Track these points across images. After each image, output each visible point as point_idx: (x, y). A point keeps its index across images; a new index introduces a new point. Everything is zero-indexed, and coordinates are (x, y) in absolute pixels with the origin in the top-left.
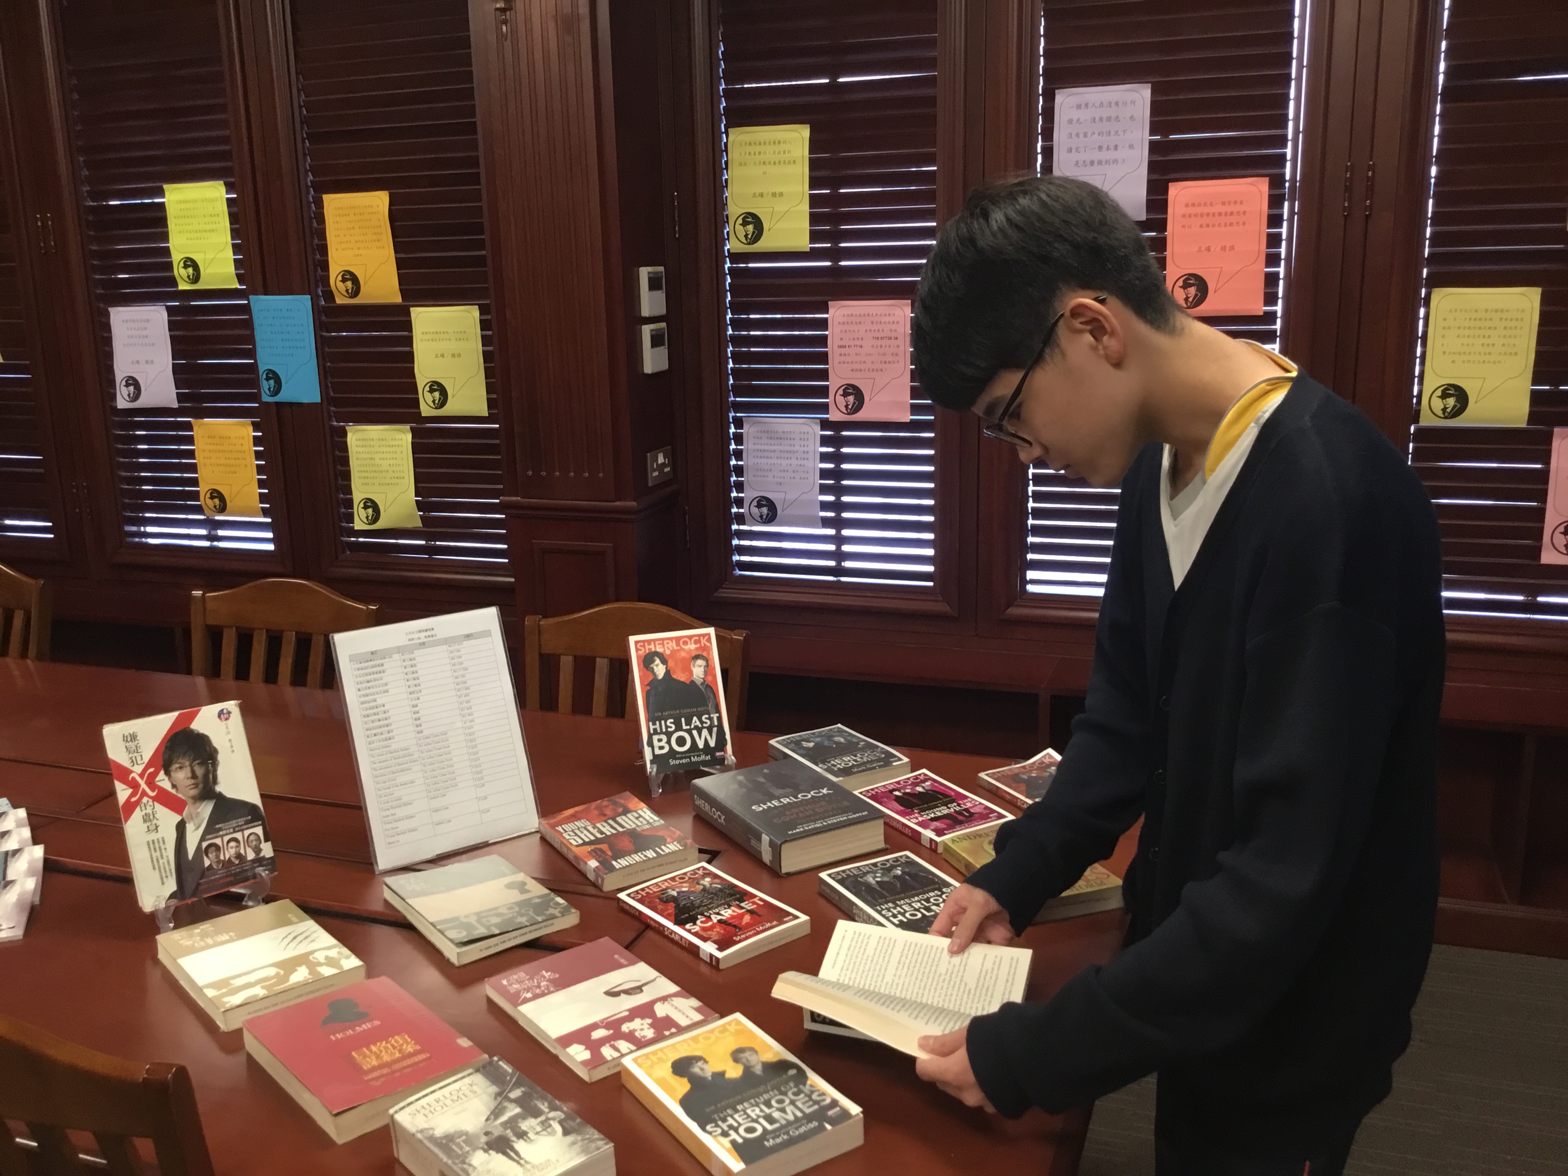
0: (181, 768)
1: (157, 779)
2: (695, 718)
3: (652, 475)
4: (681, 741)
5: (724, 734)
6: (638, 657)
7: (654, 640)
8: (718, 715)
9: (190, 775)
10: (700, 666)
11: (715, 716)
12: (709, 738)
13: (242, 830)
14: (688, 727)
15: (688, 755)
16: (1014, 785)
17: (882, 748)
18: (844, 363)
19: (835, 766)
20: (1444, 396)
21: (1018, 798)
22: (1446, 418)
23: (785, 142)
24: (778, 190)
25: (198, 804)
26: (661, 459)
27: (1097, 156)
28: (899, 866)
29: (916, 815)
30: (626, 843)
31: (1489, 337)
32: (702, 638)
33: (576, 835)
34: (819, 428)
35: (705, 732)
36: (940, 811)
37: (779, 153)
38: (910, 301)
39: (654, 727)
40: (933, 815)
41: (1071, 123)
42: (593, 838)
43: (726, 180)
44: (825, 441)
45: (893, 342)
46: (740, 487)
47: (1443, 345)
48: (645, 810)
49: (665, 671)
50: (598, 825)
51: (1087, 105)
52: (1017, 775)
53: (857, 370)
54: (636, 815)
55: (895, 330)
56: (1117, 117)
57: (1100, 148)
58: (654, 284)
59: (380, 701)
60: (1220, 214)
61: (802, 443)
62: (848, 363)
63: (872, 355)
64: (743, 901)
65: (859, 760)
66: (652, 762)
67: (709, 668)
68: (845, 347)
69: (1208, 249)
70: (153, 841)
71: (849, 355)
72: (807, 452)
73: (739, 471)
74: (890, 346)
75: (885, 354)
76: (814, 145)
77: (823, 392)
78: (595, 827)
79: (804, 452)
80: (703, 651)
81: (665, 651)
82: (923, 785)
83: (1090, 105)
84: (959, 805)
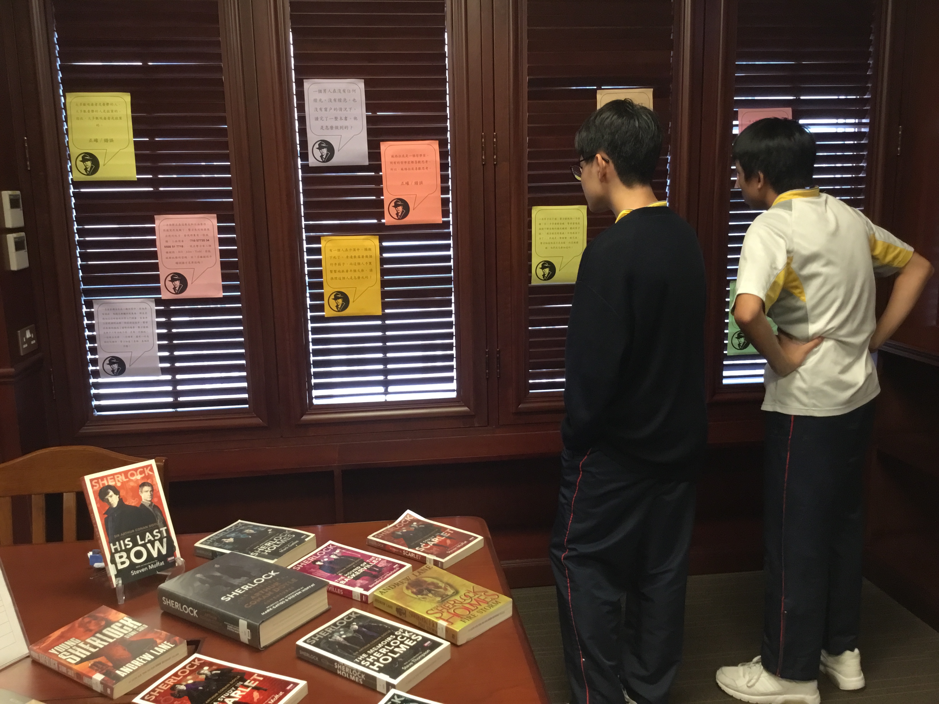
2: (148, 534)
3: (22, 346)
4: (138, 555)
5: (173, 542)
6: (94, 492)
7: (106, 477)
8: (166, 528)
10: (147, 491)
11: (163, 529)
12: (161, 548)
14: (143, 542)
15: (146, 564)
16: (395, 541)
17: (289, 531)
18: (170, 258)
19: (264, 551)
20: (543, 268)
21: (403, 550)
22: (545, 280)
23: (112, 104)
24: (109, 137)
26: (28, 335)
27: (334, 123)
28: (353, 621)
29: (342, 577)
30: (120, 652)
31: (563, 233)
32: (145, 469)
33: (71, 654)
34: (154, 304)
35: (157, 544)
36: (357, 570)
37: (108, 111)
38: (215, 215)
39: (115, 547)
40: (354, 575)
41: (316, 101)
42: (88, 654)
43: (67, 130)
44: (159, 314)
45: (205, 243)
46: (94, 351)
47: (540, 238)
48: (126, 618)
49: (118, 500)
50: (88, 640)
51: (325, 90)
52: (393, 533)
53: (180, 263)
54: (120, 625)
55: (207, 235)
56: (345, 100)
57: (336, 118)
58: (14, 204)
60: (412, 162)
61: (142, 316)
62: (173, 258)
63: (191, 252)
64: (245, 681)
65: (278, 543)
66: (116, 576)
67: (154, 492)
68: (170, 247)
69: (407, 184)
71: (173, 252)
72: (147, 322)
73: (92, 339)
74: (204, 246)
75: (200, 252)
76: (134, 108)
77: (156, 279)
78: (86, 643)
79: (144, 322)
80: (148, 479)
81: (116, 484)
82: (335, 553)
83: (327, 91)
84: (368, 563)
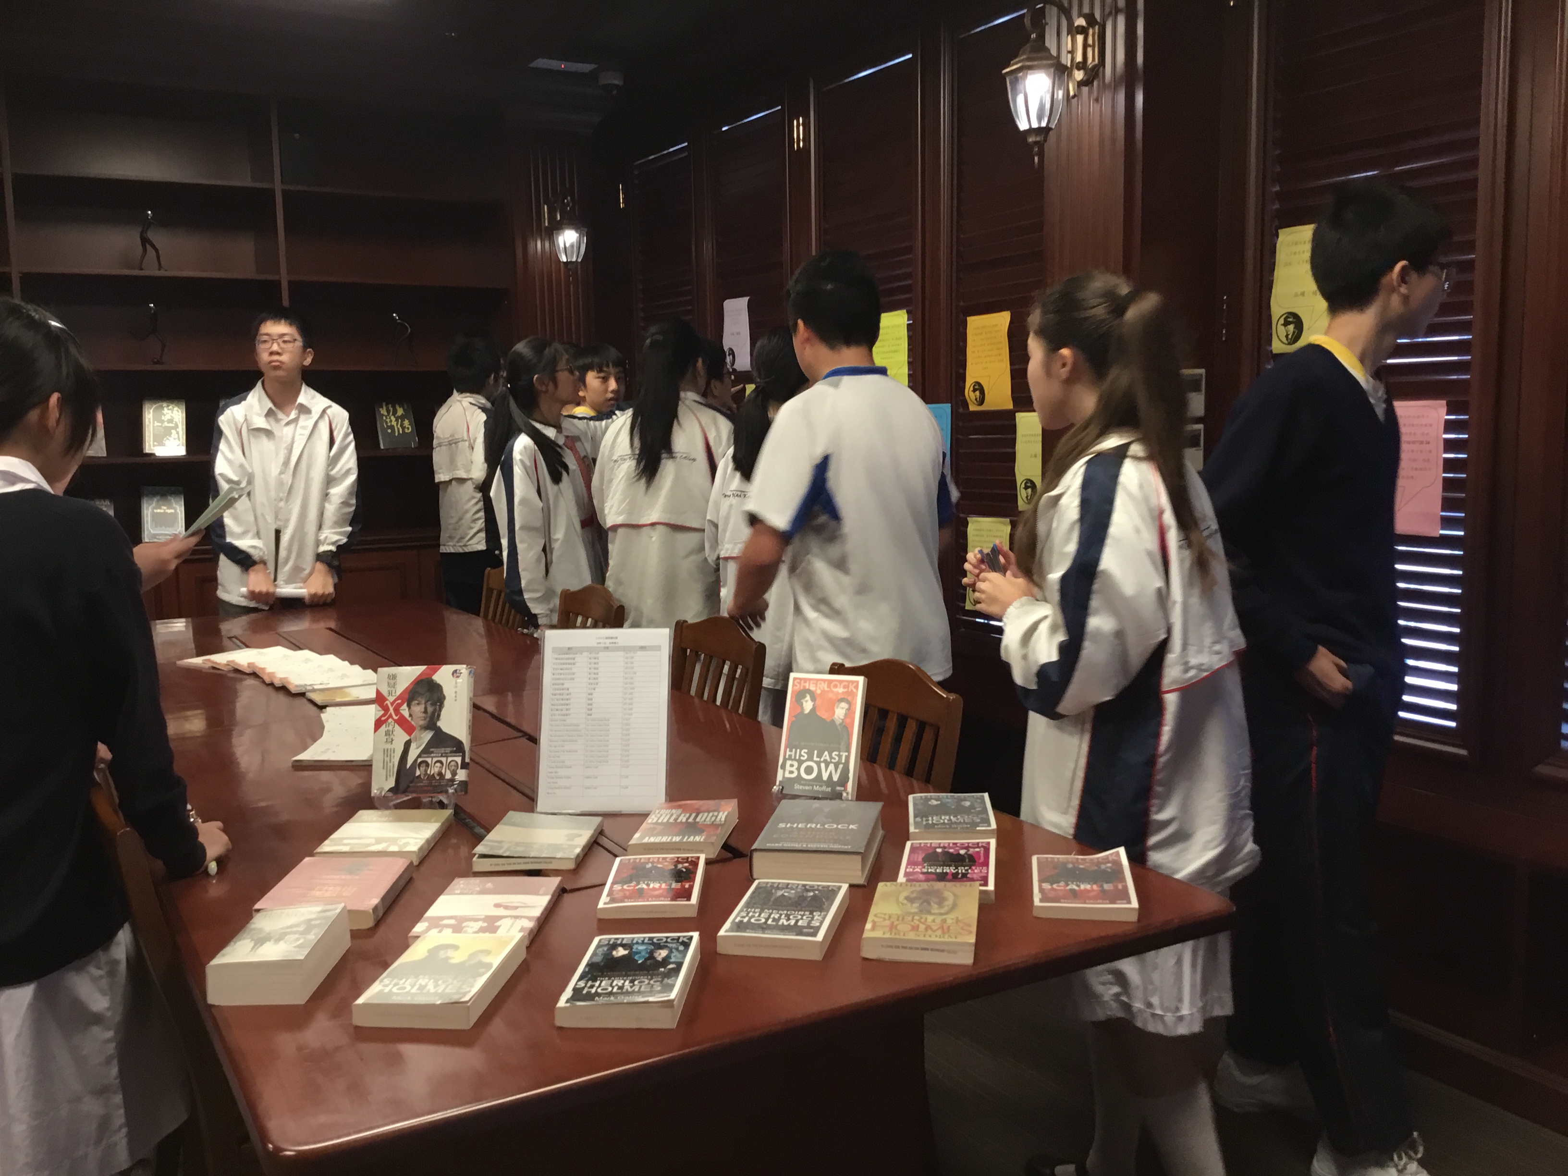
0: (418, 704)
1: (402, 708)
4: (809, 770)
5: (848, 773)
9: (423, 710)
12: (833, 772)
13: (447, 757)
15: (811, 783)
19: (927, 821)
25: (422, 731)
29: (919, 867)
32: (851, 684)
33: (659, 817)
35: (832, 767)
36: (944, 869)
38: (1444, 402)
40: (931, 870)
45: (1425, 447)
55: (1432, 434)
59: (566, 686)
64: (679, 882)
65: (954, 820)
70: (387, 750)
74: (1421, 451)
75: (1415, 460)
78: (678, 815)
80: (850, 696)
84: (968, 869)
